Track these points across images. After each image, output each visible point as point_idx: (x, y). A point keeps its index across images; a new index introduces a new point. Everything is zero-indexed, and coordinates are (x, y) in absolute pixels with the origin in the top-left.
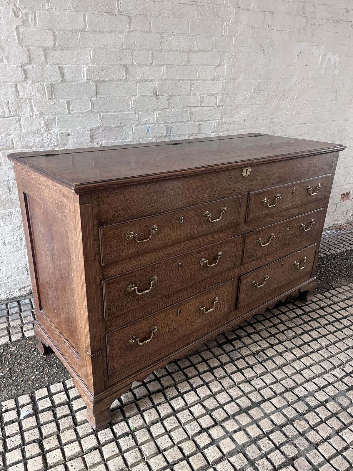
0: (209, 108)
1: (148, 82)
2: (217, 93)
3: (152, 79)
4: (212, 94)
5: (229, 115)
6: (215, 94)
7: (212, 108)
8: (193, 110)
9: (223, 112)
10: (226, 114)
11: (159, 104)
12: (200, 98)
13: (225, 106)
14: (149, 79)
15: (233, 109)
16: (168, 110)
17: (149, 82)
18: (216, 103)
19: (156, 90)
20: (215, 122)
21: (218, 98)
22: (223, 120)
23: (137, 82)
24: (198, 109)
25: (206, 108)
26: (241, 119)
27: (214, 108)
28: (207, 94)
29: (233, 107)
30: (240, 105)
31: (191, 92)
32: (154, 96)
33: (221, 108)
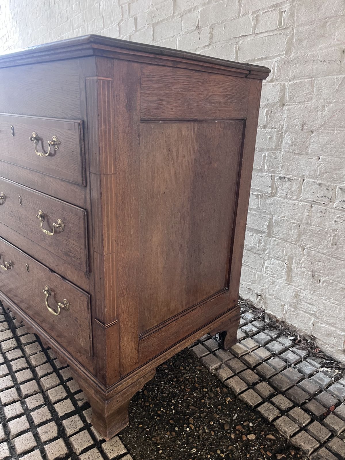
0: (266, 34)
1: (192, 12)
2: (282, 3)
3: (196, 6)
4: (273, 6)
5: (305, 43)
6: (277, 6)
7: (271, 34)
8: (241, 42)
9: (293, 39)
10: (301, 41)
11: (201, 40)
12: (253, 20)
13: (298, 26)
14: (192, 8)
15: (314, 30)
16: (211, 47)
17: (194, 10)
18: (280, 23)
19: (198, 21)
20: (275, 60)
21: (285, 12)
22: (292, 55)
23: (182, 16)
24: (249, 39)
25: (261, 36)
26: (333, 49)
27: (275, 33)
28: (263, 9)
29: (314, 25)
30: (331, 17)
31: (239, 12)
32: (195, 30)
33: (289, 31)
